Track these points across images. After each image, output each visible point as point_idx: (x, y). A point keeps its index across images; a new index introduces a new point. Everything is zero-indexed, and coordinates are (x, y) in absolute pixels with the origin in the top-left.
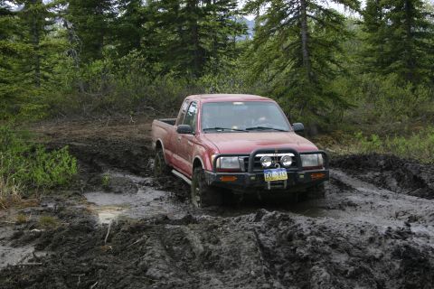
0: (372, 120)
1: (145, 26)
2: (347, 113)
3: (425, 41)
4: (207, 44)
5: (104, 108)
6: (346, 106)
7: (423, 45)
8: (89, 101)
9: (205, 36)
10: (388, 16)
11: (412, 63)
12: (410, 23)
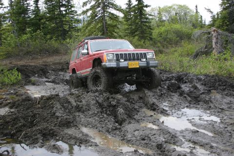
1: (42, 21)
3: (147, 24)
4: (66, 27)
5: (28, 53)
7: (146, 26)
8: (22, 50)
9: (66, 24)
10: (133, 15)
11: (143, 32)
12: (141, 18)
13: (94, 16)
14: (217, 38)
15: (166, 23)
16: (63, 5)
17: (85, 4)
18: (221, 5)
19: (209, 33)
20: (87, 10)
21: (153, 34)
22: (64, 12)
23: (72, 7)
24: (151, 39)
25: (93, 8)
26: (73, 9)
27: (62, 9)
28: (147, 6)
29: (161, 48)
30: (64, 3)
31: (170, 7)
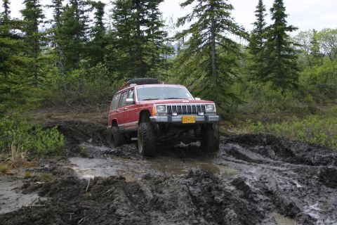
0: (257, 112)
1: (107, 47)
2: (240, 107)
3: (290, 60)
4: (147, 60)
5: (80, 101)
7: (289, 63)
8: (70, 96)
9: (147, 55)
11: (281, 74)
12: (280, 49)
13: (195, 42)
15: (326, 59)
16: (144, 22)
17: (181, 21)
20: (185, 33)
21: (301, 78)
22: (146, 34)
23: (159, 25)
24: (296, 87)
25: (194, 28)
26: (160, 29)
27: (142, 28)
28: (291, 29)
29: (314, 104)
30: (146, 18)
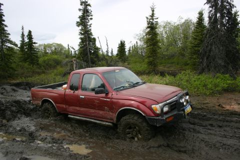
6: (16, 71)
10: (26, 48)
14: (76, 65)
18: (79, 45)
19: (72, 61)
31: (51, 45)
